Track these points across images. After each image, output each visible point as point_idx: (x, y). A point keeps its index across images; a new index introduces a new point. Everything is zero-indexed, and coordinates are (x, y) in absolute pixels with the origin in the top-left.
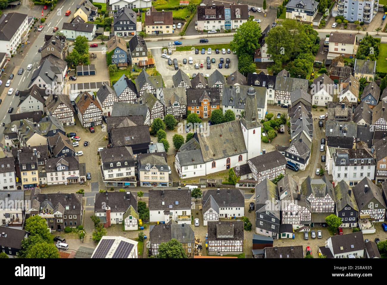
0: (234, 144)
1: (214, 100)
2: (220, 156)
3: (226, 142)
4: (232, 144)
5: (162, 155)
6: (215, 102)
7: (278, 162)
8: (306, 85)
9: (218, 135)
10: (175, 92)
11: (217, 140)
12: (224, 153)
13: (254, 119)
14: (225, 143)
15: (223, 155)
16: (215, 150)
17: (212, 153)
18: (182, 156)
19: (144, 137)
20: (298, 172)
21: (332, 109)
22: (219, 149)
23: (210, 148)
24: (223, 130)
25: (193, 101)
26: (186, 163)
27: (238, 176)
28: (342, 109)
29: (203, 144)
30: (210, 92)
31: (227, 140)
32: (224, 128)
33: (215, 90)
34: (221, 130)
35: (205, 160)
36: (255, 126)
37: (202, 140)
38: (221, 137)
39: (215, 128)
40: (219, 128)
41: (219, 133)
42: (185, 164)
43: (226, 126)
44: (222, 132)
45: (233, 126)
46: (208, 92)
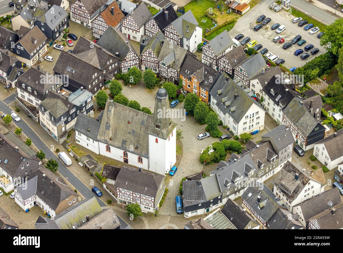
0: (138, 141)
1: (206, 82)
2: (116, 143)
3: (131, 132)
4: (137, 138)
5: (69, 106)
6: (206, 86)
7: (146, 189)
8: (312, 127)
9: (127, 120)
10: (175, 51)
11: (123, 125)
12: (123, 143)
13: (158, 126)
14: (129, 133)
15: (120, 145)
16: (115, 134)
17: (111, 135)
18: (81, 120)
19: (84, 77)
20: (179, 216)
21: (285, 172)
22: (120, 137)
23: (111, 129)
24: (135, 118)
25: (187, 70)
26: (81, 129)
27: (104, 176)
28: (294, 180)
29: (106, 119)
30: (208, 71)
31: (133, 131)
32: (138, 117)
33: (214, 72)
34: (133, 117)
35: (99, 138)
36: (158, 135)
37: (107, 116)
38: (129, 125)
39: (128, 111)
40: (131, 114)
41: (129, 119)
42: (79, 129)
43: (140, 116)
44: (133, 119)
45: (148, 120)
46: (206, 70)
